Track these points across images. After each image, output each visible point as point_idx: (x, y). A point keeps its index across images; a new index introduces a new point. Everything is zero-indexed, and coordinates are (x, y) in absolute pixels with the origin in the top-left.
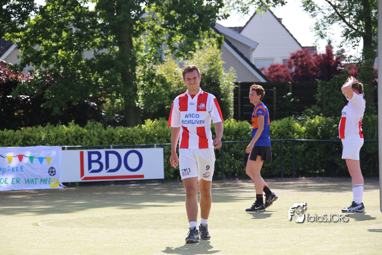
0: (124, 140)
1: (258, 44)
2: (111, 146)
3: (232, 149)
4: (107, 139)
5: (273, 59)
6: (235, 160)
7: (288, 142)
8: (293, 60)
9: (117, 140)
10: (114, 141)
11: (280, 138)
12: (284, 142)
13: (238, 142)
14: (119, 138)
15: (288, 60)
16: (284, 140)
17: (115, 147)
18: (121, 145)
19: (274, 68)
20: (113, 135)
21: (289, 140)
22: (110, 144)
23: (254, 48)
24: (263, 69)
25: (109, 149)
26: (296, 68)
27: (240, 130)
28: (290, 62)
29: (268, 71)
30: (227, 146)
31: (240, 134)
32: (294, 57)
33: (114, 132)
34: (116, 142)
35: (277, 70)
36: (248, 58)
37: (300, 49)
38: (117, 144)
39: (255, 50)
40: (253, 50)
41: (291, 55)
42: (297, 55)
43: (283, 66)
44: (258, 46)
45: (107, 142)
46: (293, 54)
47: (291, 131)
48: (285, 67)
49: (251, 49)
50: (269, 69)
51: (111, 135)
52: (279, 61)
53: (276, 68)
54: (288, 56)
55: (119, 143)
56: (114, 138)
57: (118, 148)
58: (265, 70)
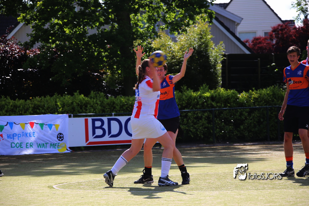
0: (125, 108)
1: (242, 19)
2: (113, 113)
3: (222, 115)
4: (109, 107)
5: (255, 32)
6: (225, 125)
7: (273, 108)
8: (274, 33)
9: (118, 108)
10: (115, 109)
11: (266, 105)
12: (269, 108)
13: (228, 109)
14: (119, 106)
15: (269, 33)
16: (270, 106)
17: (116, 115)
18: (122, 113)
19: (257, 40)
20: (114, 103)
21: (274, 107)
22: (111, 112)
23: (239, 22)
24: (247, 41)
25: (111, 116)
26: (277, 41)
27: (229, 98)
28: (271, 35)
29: (251, 44)
30: (217, 112)
31: (229, 101)
32: (275, 30)
33: (115, 101)
34: (117, 110)
35: (260, 43)
36: (234, 32)
37: (281, 23)
38: (118, 112)
39: (240, 25)
40: (238, 24)
41: (272, 28)
42: (278, 29)
43: (265, 39)
44: (243, 21)
45: (109, 110)
46: (274, 27)
47: (275, 98)
48: (267, 39)
49: (236, 24)
50: (253, 42)
51: (112, 104)
52: (261, 34)
53: (259, 40)
54: (269, 30)
55: (119, 111)
56: (115, 106)
57: (119, 115)
58: (249, 43)
